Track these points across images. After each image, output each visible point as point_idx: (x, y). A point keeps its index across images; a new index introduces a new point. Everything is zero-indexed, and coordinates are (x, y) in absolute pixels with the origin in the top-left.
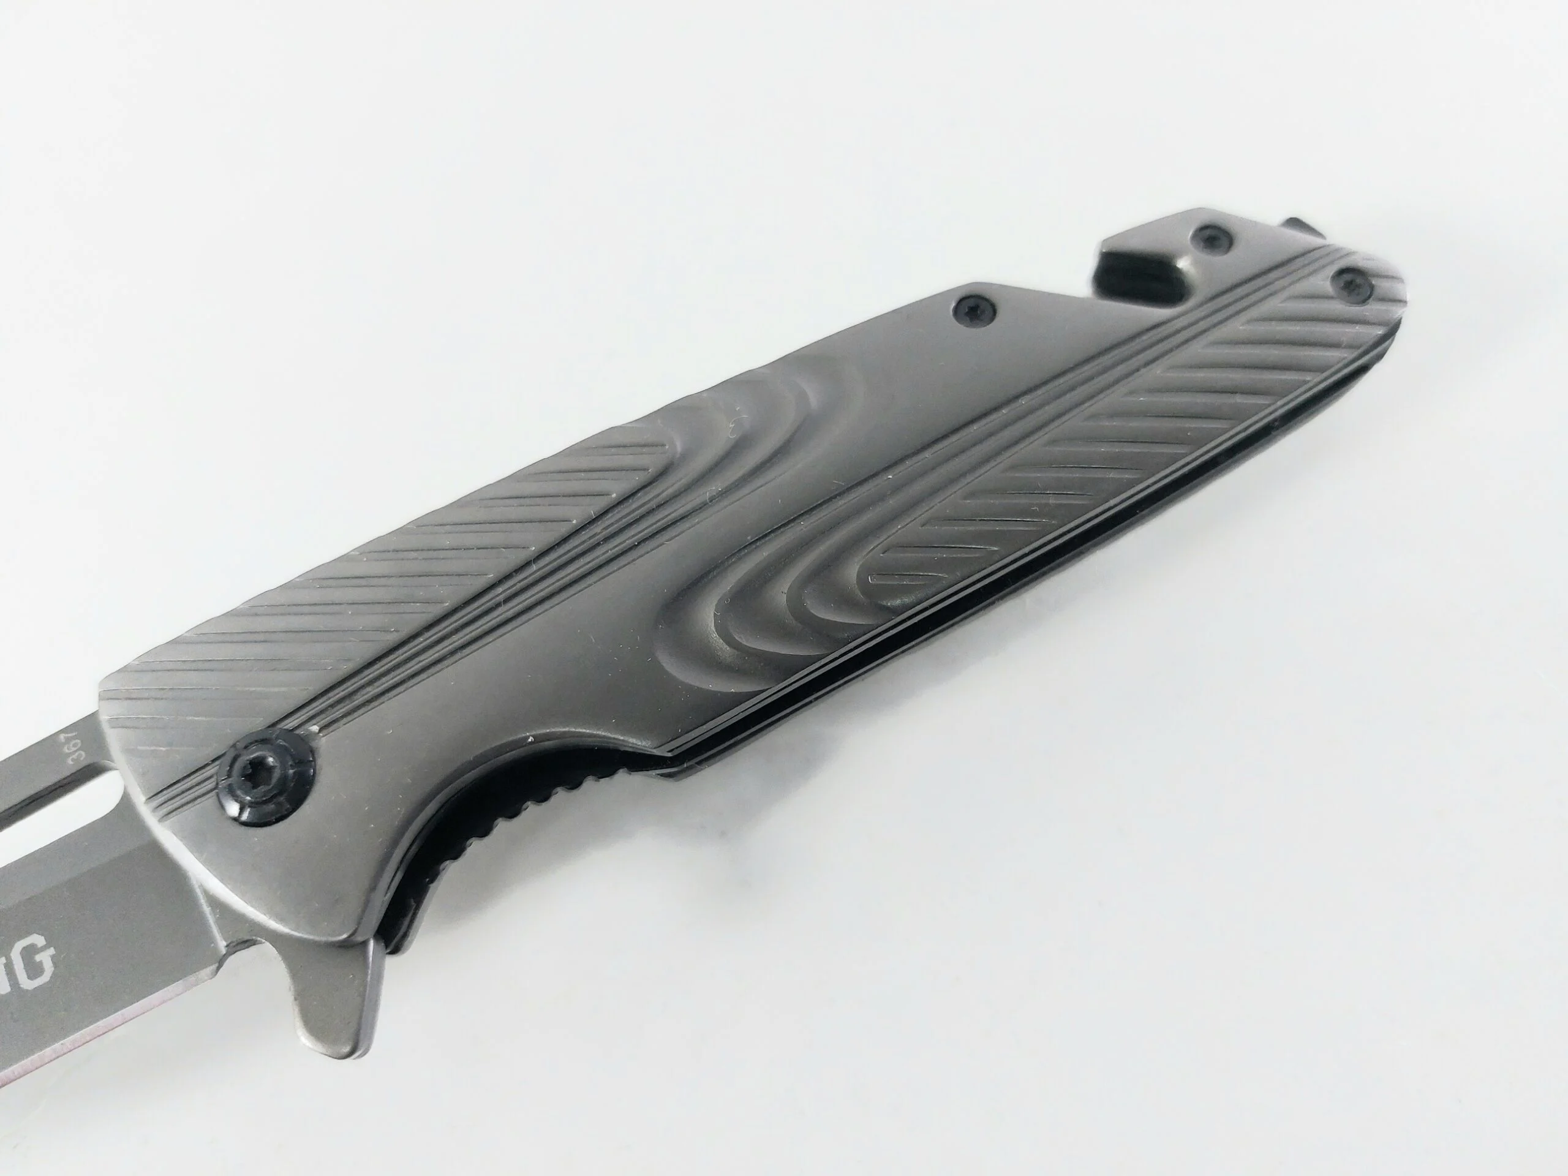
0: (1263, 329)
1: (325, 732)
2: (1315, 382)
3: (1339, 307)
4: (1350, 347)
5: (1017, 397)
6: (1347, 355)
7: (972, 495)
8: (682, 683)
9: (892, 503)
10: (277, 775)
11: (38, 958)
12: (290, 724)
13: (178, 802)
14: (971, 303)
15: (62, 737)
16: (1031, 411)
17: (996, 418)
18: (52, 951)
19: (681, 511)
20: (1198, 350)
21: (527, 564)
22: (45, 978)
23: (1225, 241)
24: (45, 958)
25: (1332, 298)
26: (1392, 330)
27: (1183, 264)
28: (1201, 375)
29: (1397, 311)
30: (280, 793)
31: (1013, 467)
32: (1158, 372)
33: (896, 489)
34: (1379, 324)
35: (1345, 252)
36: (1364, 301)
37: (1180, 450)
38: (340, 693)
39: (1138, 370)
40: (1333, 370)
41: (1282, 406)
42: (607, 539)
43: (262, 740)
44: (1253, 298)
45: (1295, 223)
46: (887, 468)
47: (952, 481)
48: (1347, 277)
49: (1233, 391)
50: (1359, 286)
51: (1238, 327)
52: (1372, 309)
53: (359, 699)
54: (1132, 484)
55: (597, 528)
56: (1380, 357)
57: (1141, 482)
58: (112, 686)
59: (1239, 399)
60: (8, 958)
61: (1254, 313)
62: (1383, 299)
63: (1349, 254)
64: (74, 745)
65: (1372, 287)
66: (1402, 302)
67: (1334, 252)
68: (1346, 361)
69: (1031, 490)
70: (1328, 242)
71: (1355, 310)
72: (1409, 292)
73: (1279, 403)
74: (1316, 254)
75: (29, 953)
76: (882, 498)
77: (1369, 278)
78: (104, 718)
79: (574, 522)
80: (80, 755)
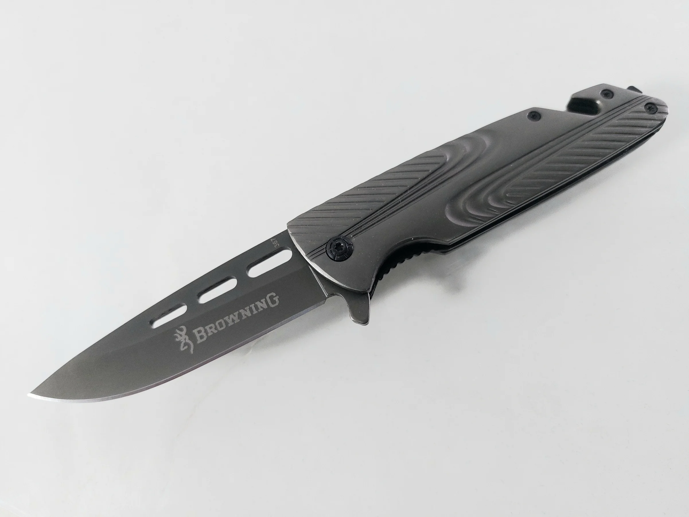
0: (623, 122)
1: (354, 237)
2: (638, 138)
3: (646, 115)
4: (649, 127)
5: (548, 143)
6: (649, 130)
7: (537, 171)
8: (454, 224)
9: (512, 173)
10: (344, 248)
11: (274, 299)
12: (344, 235)
13: (316, 255)
14: (533, 114)
15: (271, 240)
16: (552, 147)
17: (542, 149)
18: (278, 297)
19: (449, 176)
20: (603, 128)
21: (407, 191)
22: (277, 304)
23: (611, 95)
24: (276, 299)
25: (645, 112)
26: (663, 121)
27: (598, 102)
28: (604, 136)
29: (664, 116)
30: (345, 253)
31: (548, 163)
32: (591, 135)
33: (513, 169)
34: (660, 120)
35: (649, 98)
36: (654, 113)
37: (597, 158)
38: (357, 226)
39: (585, 134)
40: (644, 134)
41: (628, 145)
42: (429, 183)
43: (338, 238)
44: (620, 112)
45: (632, 88)
46: (511, 163)
47: (530, 167)
48: (650, 105)
49: (614, 141)
50: (653, 108)
51: (615, 121)
52: (657, 116)
53: (363, 228)
54: (583, 168)
55: (426, 180)
56: (658, 130)
57: (585, 168)
58: (290, 224)
59: (616, 143)
60: (266, 299)
61: (621, 117)
62: (660, 113)
63: (651, 98)
64: (276, 242)
65: (657, 109)
66: (667, 113)
67: (646, 98)
68: (649, 131)
69: (554, 170)
70: (644, 94)
71: (651, 116)
72: (669, 110)
73: (628, 144)
74: (640, 98)
75: (271, 298)
76: (509, 172)
77: (657, 106)
78: (290, 232)
79: (419, 179)
80: (278, 245)
